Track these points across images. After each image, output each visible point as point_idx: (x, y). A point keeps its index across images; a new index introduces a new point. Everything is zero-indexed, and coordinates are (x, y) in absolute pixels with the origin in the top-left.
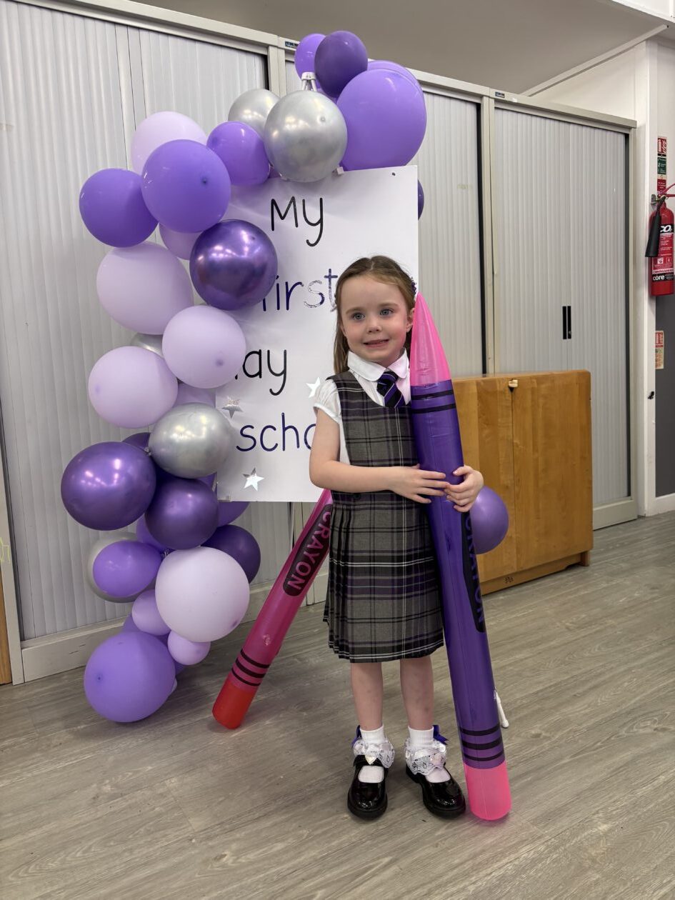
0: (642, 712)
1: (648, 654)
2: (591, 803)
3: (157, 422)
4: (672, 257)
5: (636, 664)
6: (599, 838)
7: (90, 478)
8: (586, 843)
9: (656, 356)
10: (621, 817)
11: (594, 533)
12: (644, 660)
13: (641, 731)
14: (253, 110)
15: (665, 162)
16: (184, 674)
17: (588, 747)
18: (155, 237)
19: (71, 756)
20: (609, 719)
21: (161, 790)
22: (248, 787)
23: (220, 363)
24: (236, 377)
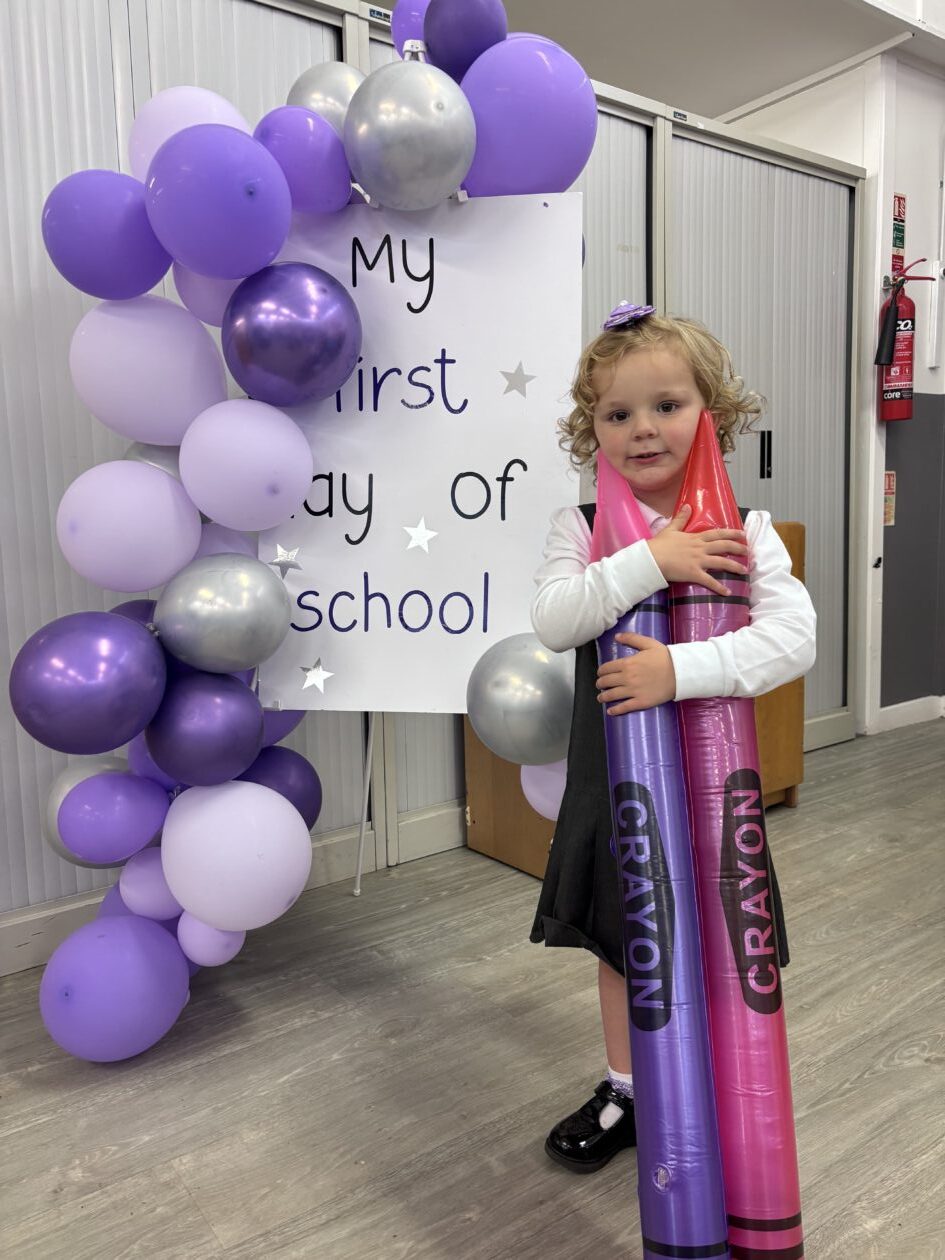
0: (903, 1033)
1: (898, 940)
2: (847, 1185)
3: (169, 583)
4: (911, 366)
5: (883, 956)
6: (868, 1244)
7: (59, 670)
8: (848, 1253)
9: (885, 507)
10: (897, 1206)
11: (806, 756)
12: (895, 950)
13: (907, 1064)
14: (327, 93)
15: (903, 231)
16: (202, 980)
17: (832, 1091)
18: (166, 287)
19: (16, 1118)
20: (855, 1045)
21: (166, 1177)
22: (308, 1169)
23: (274, 490)
24: (293, 517)
